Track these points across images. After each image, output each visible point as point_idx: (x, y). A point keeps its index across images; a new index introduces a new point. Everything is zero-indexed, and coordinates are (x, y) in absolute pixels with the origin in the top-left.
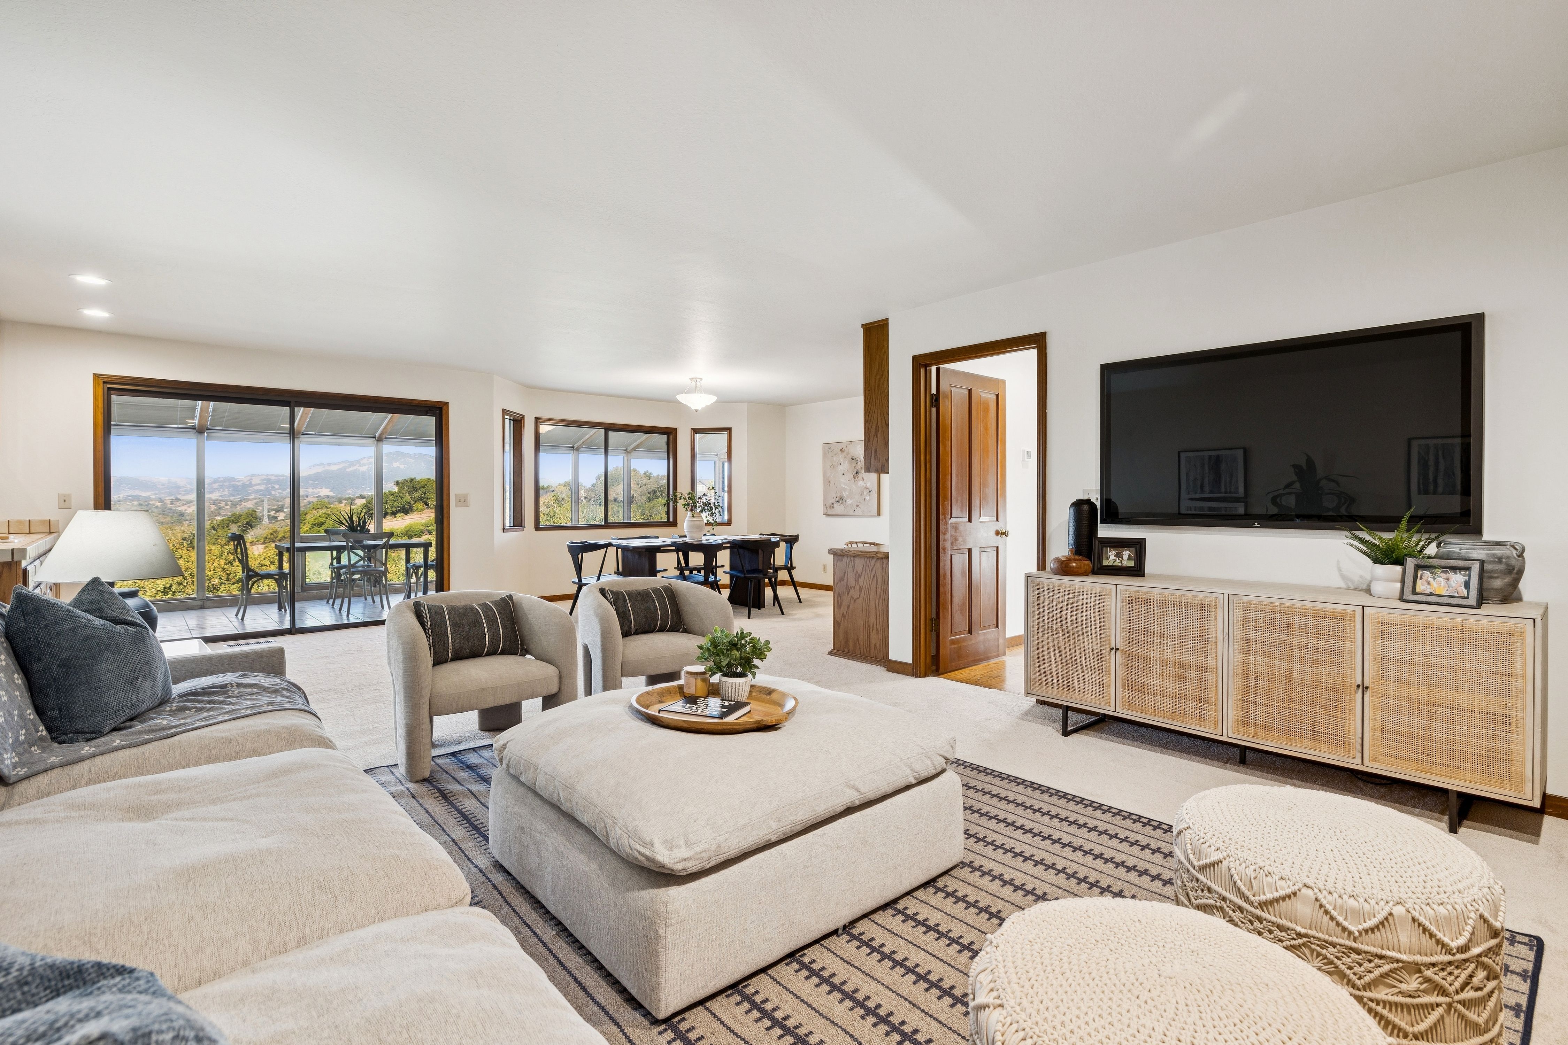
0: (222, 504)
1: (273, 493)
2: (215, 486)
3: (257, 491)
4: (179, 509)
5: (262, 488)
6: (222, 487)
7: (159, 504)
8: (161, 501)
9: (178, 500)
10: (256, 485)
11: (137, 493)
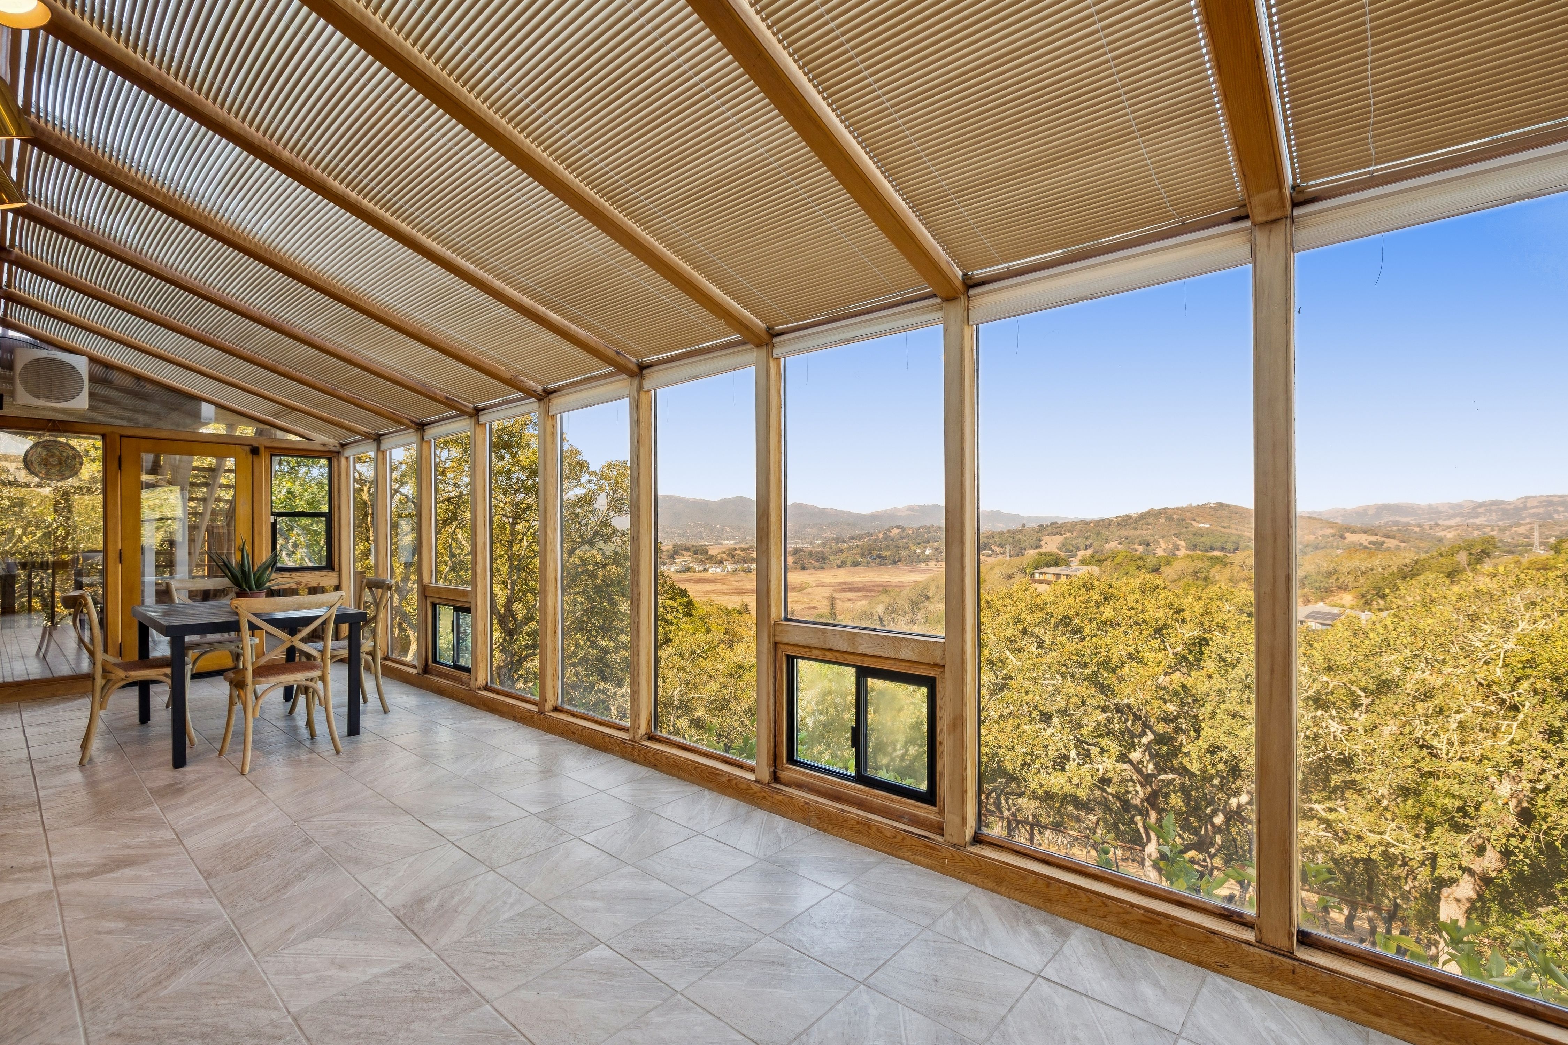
0: (1488, 529)
1: (1556, 516)
2: (1481, 510)
3: (1534, 515)
4: (1439, 534)
5: (1541, 511)
6: (1490, 511)
7: (1417, 530)
8: (1419, 526)
9: (1437, 525)
10: (1533, 508)
11: (1397, 518)
